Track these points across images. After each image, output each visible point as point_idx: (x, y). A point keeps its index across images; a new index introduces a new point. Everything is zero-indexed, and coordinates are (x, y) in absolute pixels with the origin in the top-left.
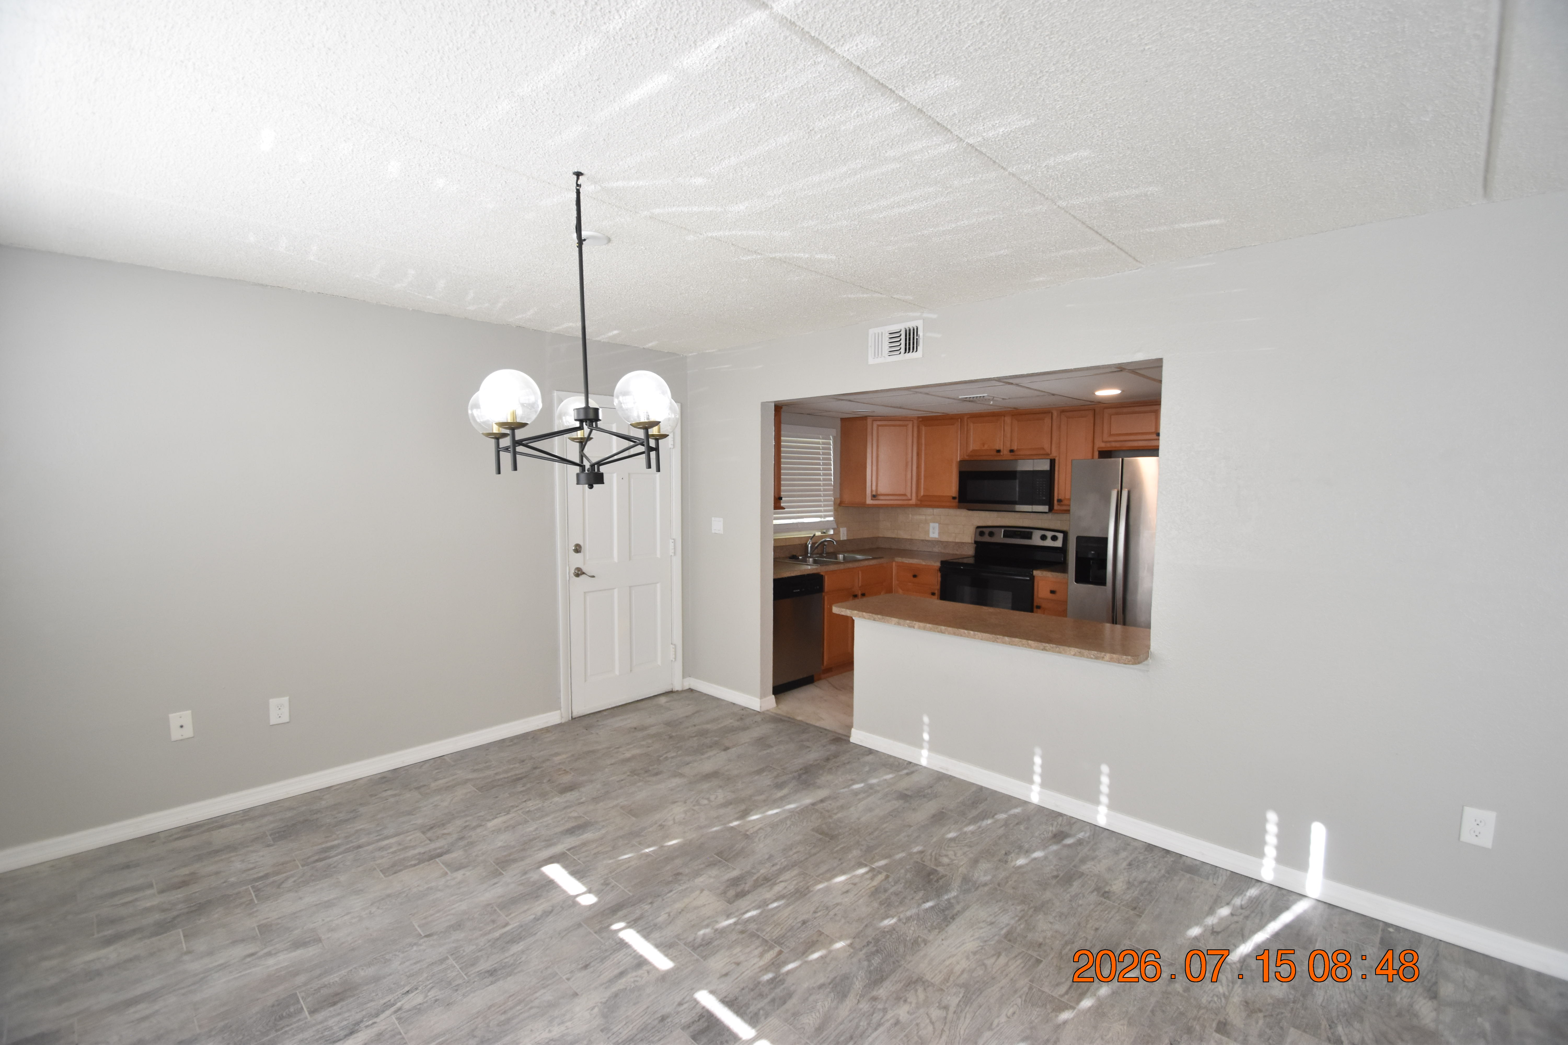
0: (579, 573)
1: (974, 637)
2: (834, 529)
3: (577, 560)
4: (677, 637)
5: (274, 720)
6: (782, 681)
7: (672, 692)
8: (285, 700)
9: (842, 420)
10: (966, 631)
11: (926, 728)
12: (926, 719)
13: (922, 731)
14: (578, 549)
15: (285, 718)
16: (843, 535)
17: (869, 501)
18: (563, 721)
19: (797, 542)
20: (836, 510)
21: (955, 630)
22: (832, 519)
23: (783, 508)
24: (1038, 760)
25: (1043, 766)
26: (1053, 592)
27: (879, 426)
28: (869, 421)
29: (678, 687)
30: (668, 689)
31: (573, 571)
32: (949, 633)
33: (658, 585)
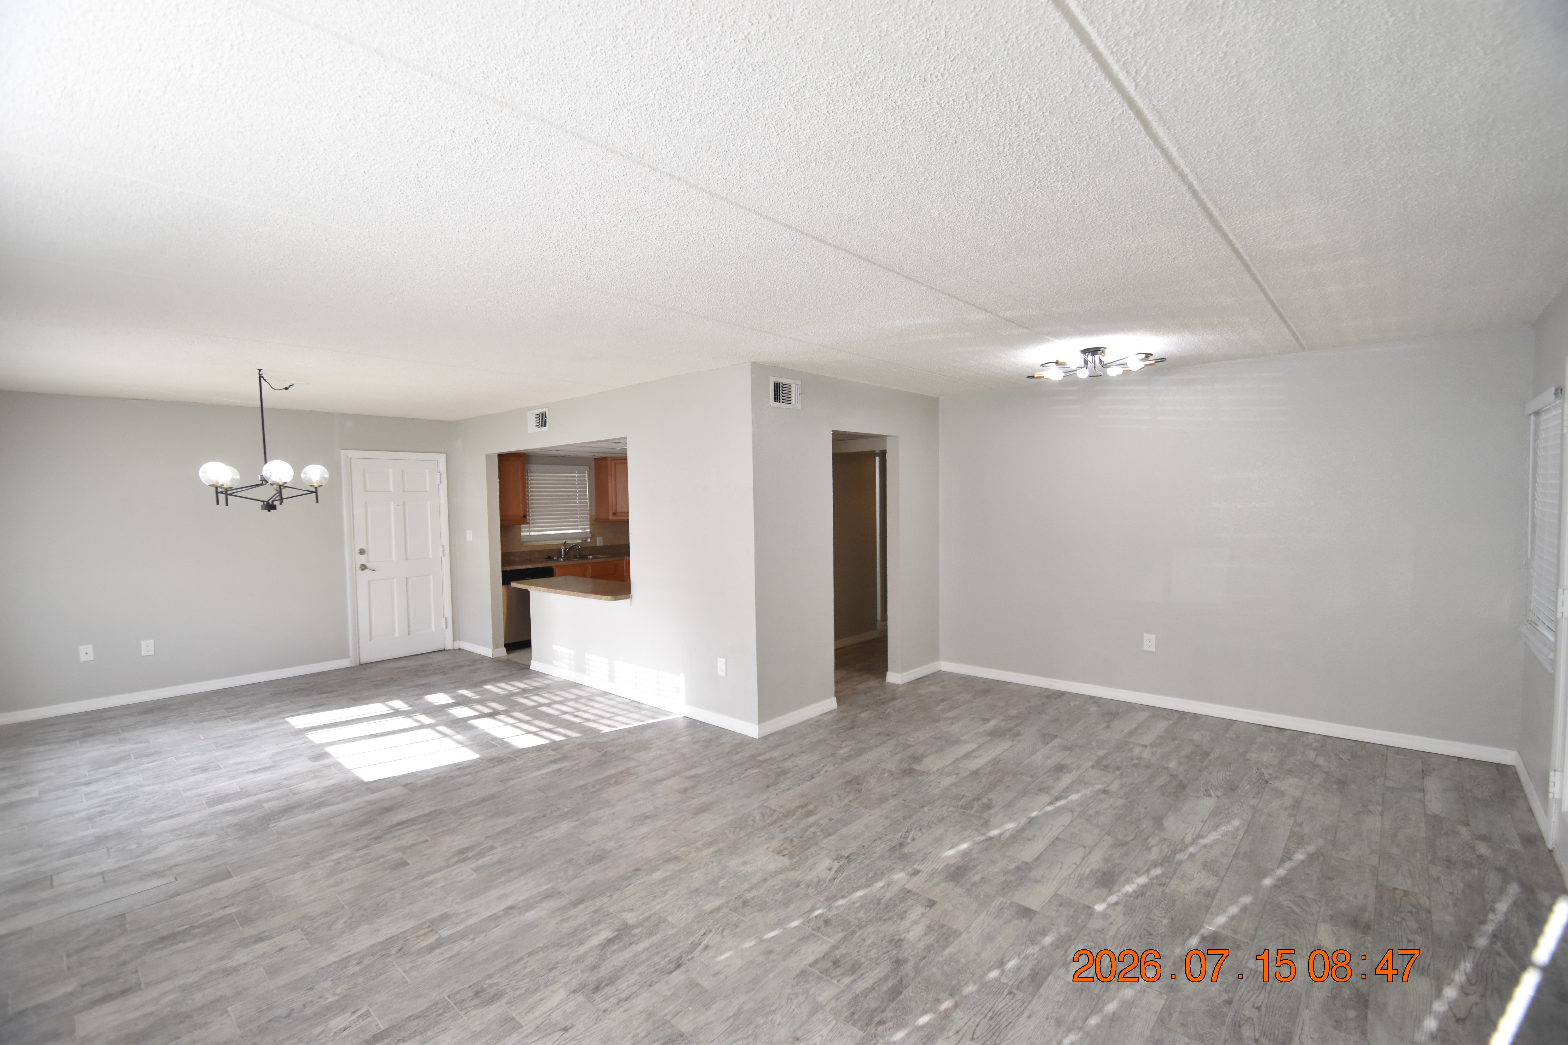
0: (364, 567)
2: (591, 538)
3: (362, 559)
4: (448, 614)
5: (144, 653)
6: (512, 640)
7: (444, 650)
8: (151, 642)
9: (596, 459)
14: (362, 552)
15: (152, 652)
16: (600, 542)
17: (611, 517)
18: (352, 665)
19: (555, 547)
20: (591, 524)
22: (589, 530)
23: (529, 523)
27: (615, 464)
28: (609, 460)
29: (449, 647)
30: (442, 648)
31: (358, 567)
33: (431, 577)
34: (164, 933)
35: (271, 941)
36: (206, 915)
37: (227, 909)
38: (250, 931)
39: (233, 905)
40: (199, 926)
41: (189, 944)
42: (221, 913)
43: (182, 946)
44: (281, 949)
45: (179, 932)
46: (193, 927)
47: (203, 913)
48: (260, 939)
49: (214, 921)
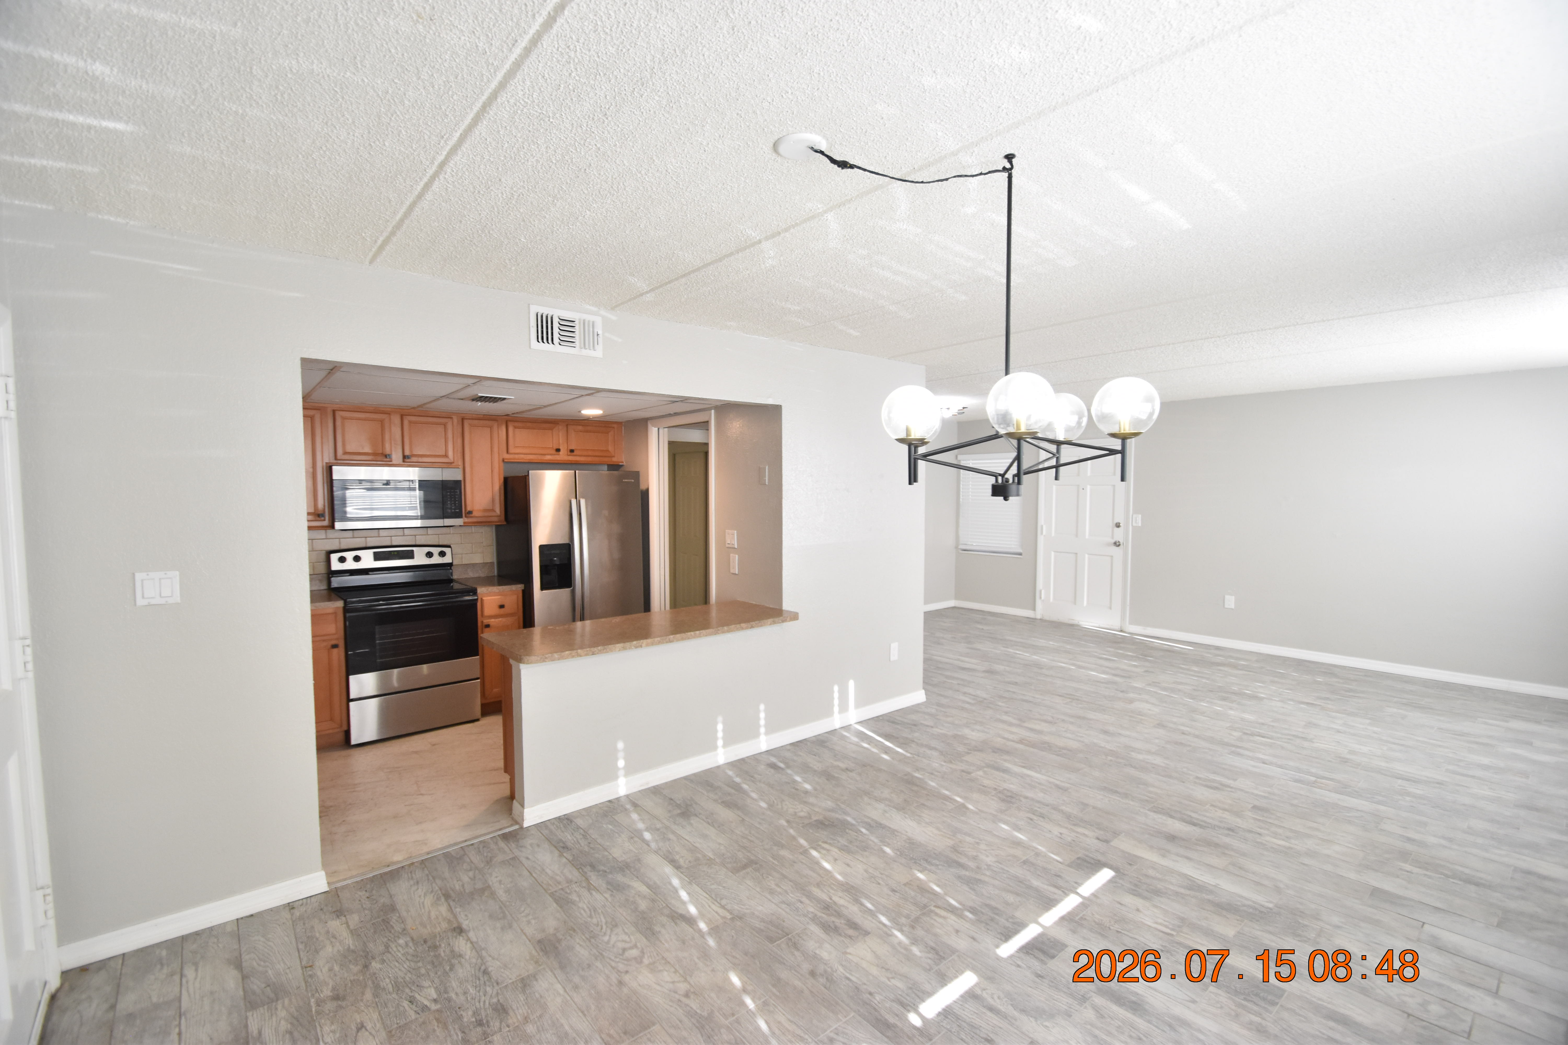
1: (699, 636)
10: (692, 633)
11: (621, 755)
12: (620, 745)
13: (617, 759)
21: (683, 635)
24: (720, 727)
25: (724, 731)
26: (502, 607)
32: (678, 640)
34: (1473, 888)
35: (1405, 834)
36: (1430, 877)
37: (1408, 869)
38: (1409, 847)
39: (1401, 869)
40: (1442, 874)
41: (1461, 869)
42: (1416, 870)
43: (1467, 871)
44: (1404, 828)
45: (1460, 880)
46: (1447, 876)
47: (1430, 880)
48: (1409, 840)
49: (1427, 869)
